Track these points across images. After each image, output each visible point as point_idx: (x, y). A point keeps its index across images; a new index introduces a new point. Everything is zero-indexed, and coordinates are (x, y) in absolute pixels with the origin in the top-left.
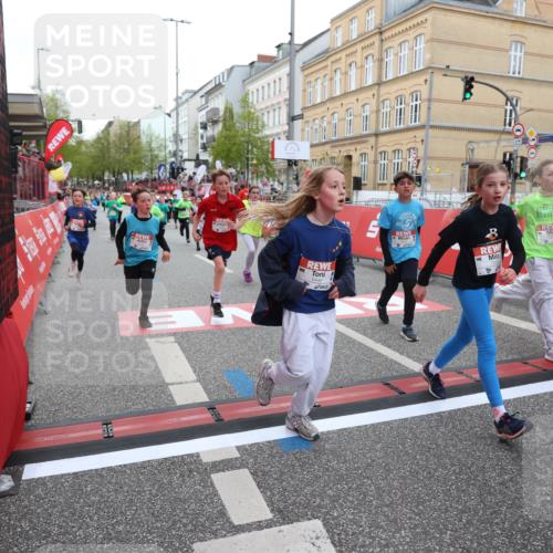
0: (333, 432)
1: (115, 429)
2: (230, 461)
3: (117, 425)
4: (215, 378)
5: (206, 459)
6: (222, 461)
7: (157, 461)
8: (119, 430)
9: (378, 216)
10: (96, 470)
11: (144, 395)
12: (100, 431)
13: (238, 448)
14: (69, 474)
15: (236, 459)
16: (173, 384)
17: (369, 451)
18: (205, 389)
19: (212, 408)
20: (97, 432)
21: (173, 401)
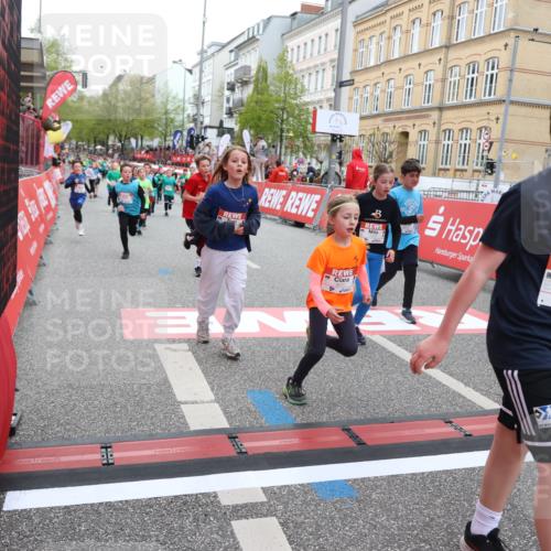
0: (382, 478)
1: (116, 455)
2: (254, 505)
3: (119, 450)
4: (236, 399)
5: (225, 501)
6: (246, 505)
7: (166, 498)
8: (120, 456)
9: (442, 209)
10: (92, 505)
11: (151, 414)
12: (98, 456)
13: (265, 490)
14: (59, 508)
15: (262, 504)
16: (186, 403)
17: (427, 507)
18: (225, 413)
19: (232, 438)
20: (95, 458)
21: (186, 424)
